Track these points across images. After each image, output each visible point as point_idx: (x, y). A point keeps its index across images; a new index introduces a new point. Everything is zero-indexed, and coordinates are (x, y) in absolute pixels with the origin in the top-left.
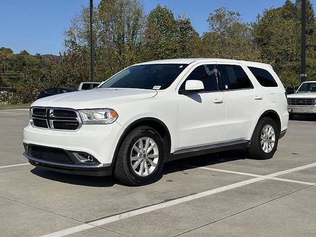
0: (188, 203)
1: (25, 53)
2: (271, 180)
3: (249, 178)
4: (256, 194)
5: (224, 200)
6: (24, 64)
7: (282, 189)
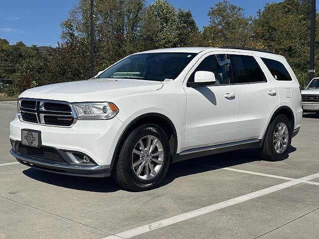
0: (222, 211)
1: (21, 44)
2: (307, 184)
3: (282, 181)
6: (20, 56)
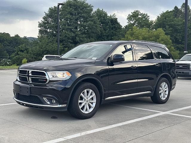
1: (17, 36)
2: (168, 114)
3: (155, 113)
4: (160, 123)
5: (141, 126)
7: (175, 120)
